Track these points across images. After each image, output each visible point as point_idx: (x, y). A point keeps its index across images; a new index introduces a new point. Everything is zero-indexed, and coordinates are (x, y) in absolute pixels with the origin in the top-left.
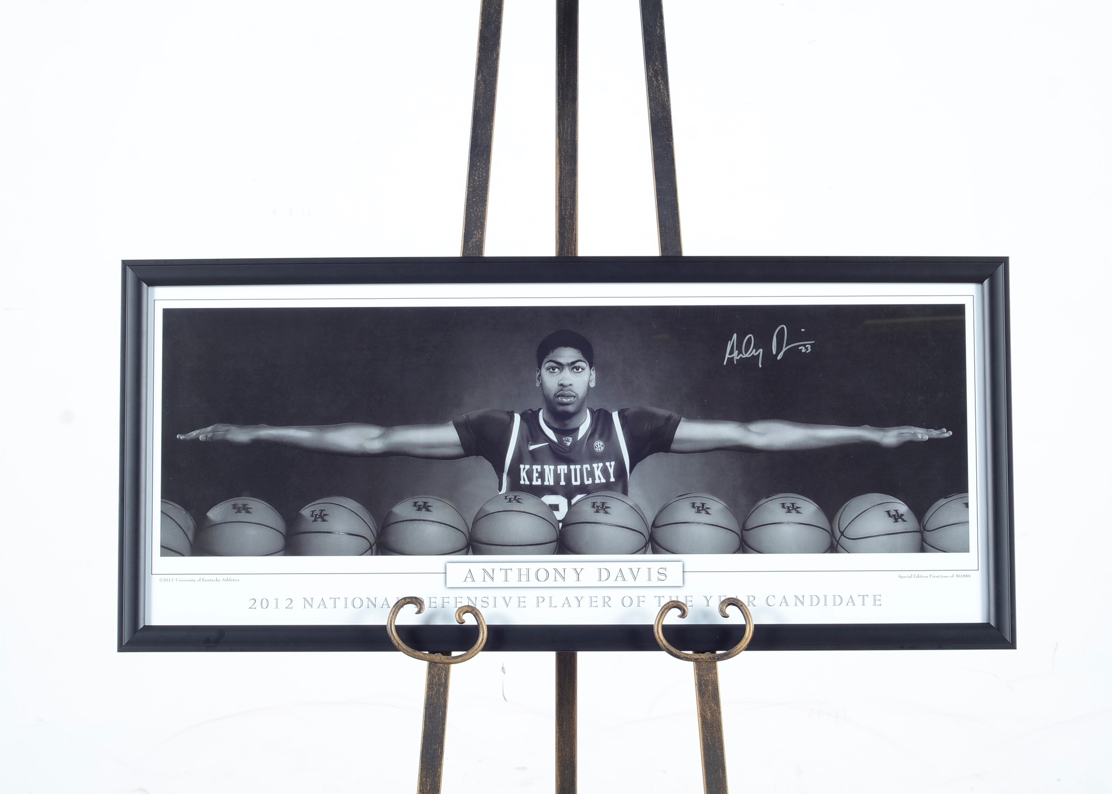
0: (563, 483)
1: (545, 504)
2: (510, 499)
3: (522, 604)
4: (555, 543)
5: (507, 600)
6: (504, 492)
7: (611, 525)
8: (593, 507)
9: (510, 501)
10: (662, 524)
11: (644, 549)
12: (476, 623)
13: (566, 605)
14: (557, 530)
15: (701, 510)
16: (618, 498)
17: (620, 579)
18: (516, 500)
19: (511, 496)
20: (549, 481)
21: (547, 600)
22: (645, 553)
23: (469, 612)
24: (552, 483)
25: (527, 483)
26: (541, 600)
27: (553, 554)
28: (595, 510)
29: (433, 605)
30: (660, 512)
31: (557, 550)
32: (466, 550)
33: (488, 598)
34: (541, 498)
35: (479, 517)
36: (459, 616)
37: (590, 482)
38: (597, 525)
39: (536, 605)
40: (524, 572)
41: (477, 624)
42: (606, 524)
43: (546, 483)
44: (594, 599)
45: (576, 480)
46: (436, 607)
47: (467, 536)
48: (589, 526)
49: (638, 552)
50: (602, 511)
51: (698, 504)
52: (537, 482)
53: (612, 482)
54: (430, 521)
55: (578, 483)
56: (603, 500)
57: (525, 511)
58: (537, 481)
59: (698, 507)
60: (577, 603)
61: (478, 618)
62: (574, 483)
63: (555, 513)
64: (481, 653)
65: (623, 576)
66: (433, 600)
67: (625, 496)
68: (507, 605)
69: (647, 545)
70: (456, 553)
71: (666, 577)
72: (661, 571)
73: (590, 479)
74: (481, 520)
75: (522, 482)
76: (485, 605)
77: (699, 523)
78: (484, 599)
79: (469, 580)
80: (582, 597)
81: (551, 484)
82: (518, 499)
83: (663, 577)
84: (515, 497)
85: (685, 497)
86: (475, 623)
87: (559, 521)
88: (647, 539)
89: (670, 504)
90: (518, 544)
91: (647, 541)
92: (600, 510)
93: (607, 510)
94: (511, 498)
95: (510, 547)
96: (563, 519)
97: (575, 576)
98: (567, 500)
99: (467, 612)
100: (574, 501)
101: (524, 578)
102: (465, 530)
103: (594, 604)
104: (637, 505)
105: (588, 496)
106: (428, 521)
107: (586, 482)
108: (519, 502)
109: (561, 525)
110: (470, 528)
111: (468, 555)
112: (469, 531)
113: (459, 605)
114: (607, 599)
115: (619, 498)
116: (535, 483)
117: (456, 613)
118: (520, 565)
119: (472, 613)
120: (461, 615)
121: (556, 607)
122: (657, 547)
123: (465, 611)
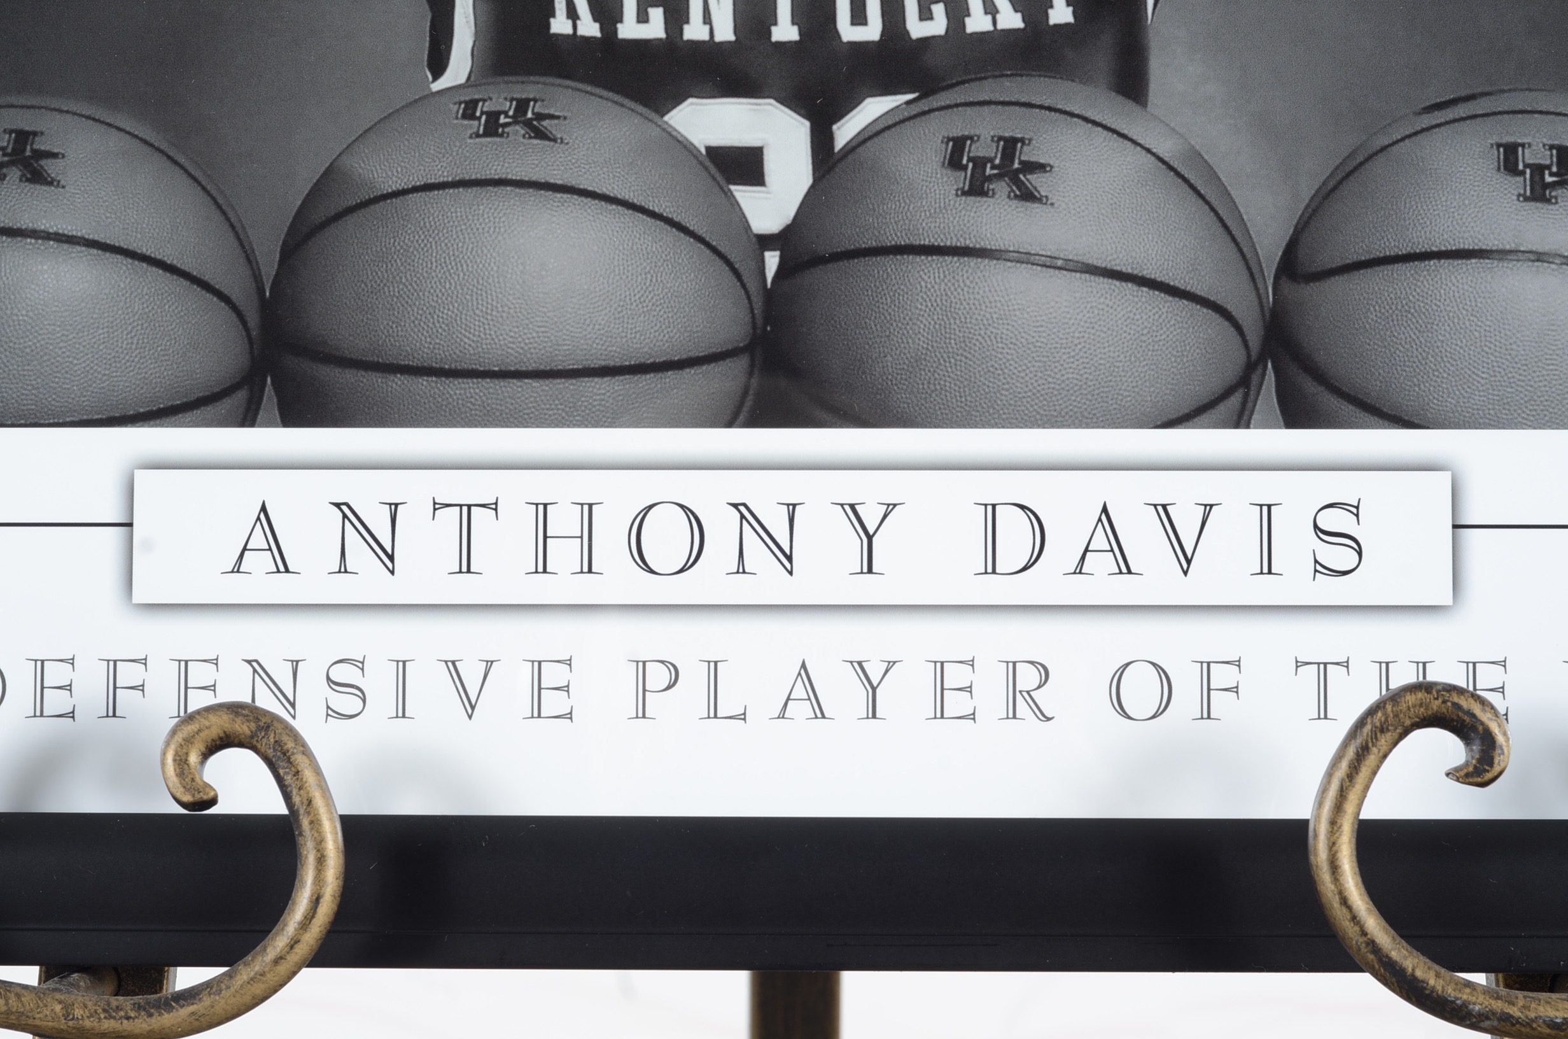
0: (785, 31)
1: (685, 146)
2: (493, 116)
3: (553, 703)
4: (740, 365)
5: (472, 676)
6: (462, 80)
7: (1051, 264)
8: (954, 162)
9: (492, 128)
10: (1338, 262)
11: (1235, 400)
12: (279, 807)
13: (800, 710)
14: (753, 286)
15: (1553, 185)
16: (1089, 114)
17: (1102, 563)
18: (528, 124)
19: (499, 99)
20: (707, 19)
21: (694, 678)
22: (1241, 420)
23: (241, 745)
24: (725, 32)
25: (589, 28)
26: (658, 676)
27: (730, 424)
28: (961, 179)
29: (56, 701)
30: (1327, 194)
31: (749, 403)
32: (241, 395)
33: (361, 665)
34: (663, 116)
35: (319, 216)
36: (181, 762)
37: (938, 25)
38: (973, 262)
39: (630, 707)
40: (566, 520)
41: (281, 809)
42: (1025, 258)
43: (694, 31)
44: (955, 676)
45: (859, 17)
46: (72, 715)
47: (253, 319)
48: (929, 270)
49: (1205, 417)
50: (1001, 188)
51: (1536, 153)
52: (643, 26)
53: (1058, 27)
54: (47, 236)
55: (872, 31)
56: (1011, 124)
57: (573, 182)
58: (642, 18)
59: (1538, 169)
60: (860, 694)
61: (288, 779)
62: (849, 32)
63: (744, 194)
64: (309, 976)
65: (1117, 547)
66: (56, 674)
67: (1130, 105)
68: (471, 707)
69: (1255, 378)
70: (189, 416)
71: (1360, 554)
72: (1332, 520)
73: (939, 10)
74: (333, 230)
75: (560, 25)
76: (349, 704)
77: (1540, 257)
78: (342, 674)
79: (260, 562)
80: (891, 664)
81: (718, 38)
82: (540, 117)
83: (1342, 557)
84: (522, 105)
85: (1461, 110)
86: (272, 804)
87: (766, 242)
88: (1255, 338)
89: (1383, 149)
90: (532, 366)
91: (1254, 357)
92: (990, 179)
93: (1035, 180)
94: (498, 114)
95: (487, 383)
96: (787, 231)
97: (853, 543)
98: (807, 124)
99: (224, 742)
100: (846, 131)
101: (566, 555)
102: (236, 284)
103: (956, 703)
104: (1195, 156)
105: (924, 105)
106: (34, 234)
107: (917, 29)
108: (541, 135)
109: (772, 260)
110: (269, 270)
111: (252, 424)
112: (261, 290)
113: (199, 701)
114: (1028, 678)
115: (1097, 118)
116: (629, 29)
117: (167, 744)
118: (542, 485)
119: (254, 748)
120: (194, 758)
121: (743, 717)
122: (1311, 387)
123: (214, 732)
